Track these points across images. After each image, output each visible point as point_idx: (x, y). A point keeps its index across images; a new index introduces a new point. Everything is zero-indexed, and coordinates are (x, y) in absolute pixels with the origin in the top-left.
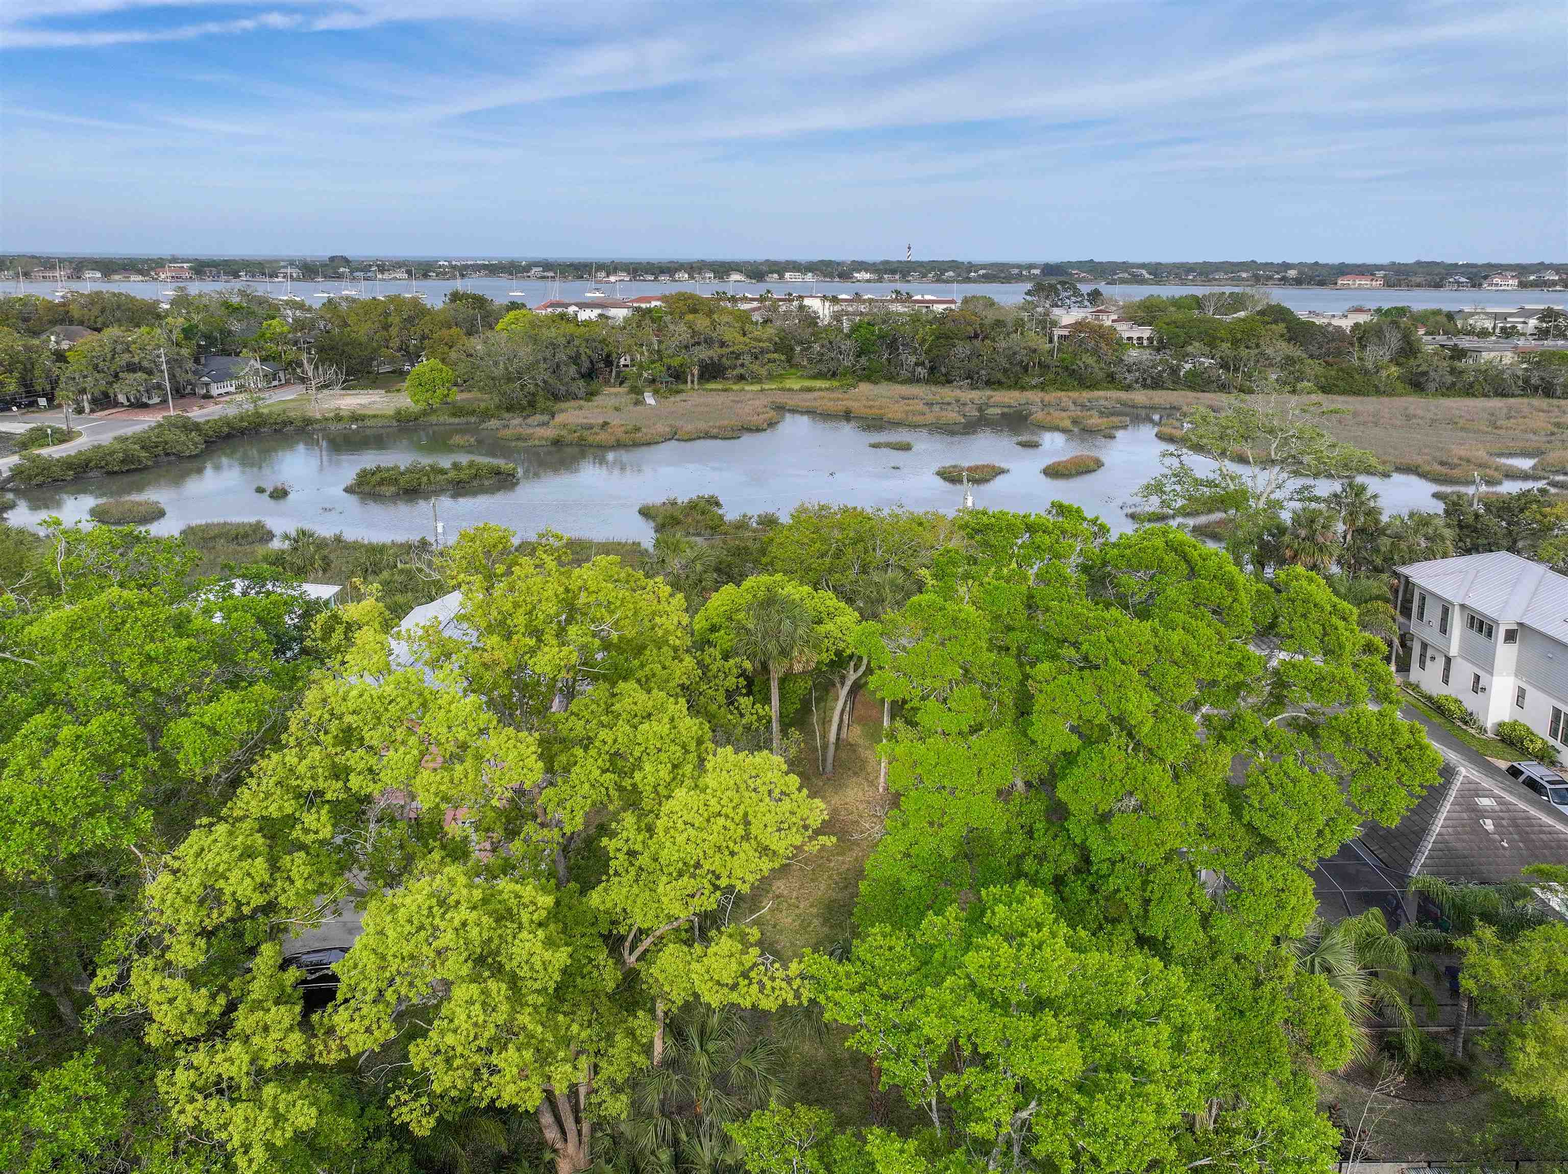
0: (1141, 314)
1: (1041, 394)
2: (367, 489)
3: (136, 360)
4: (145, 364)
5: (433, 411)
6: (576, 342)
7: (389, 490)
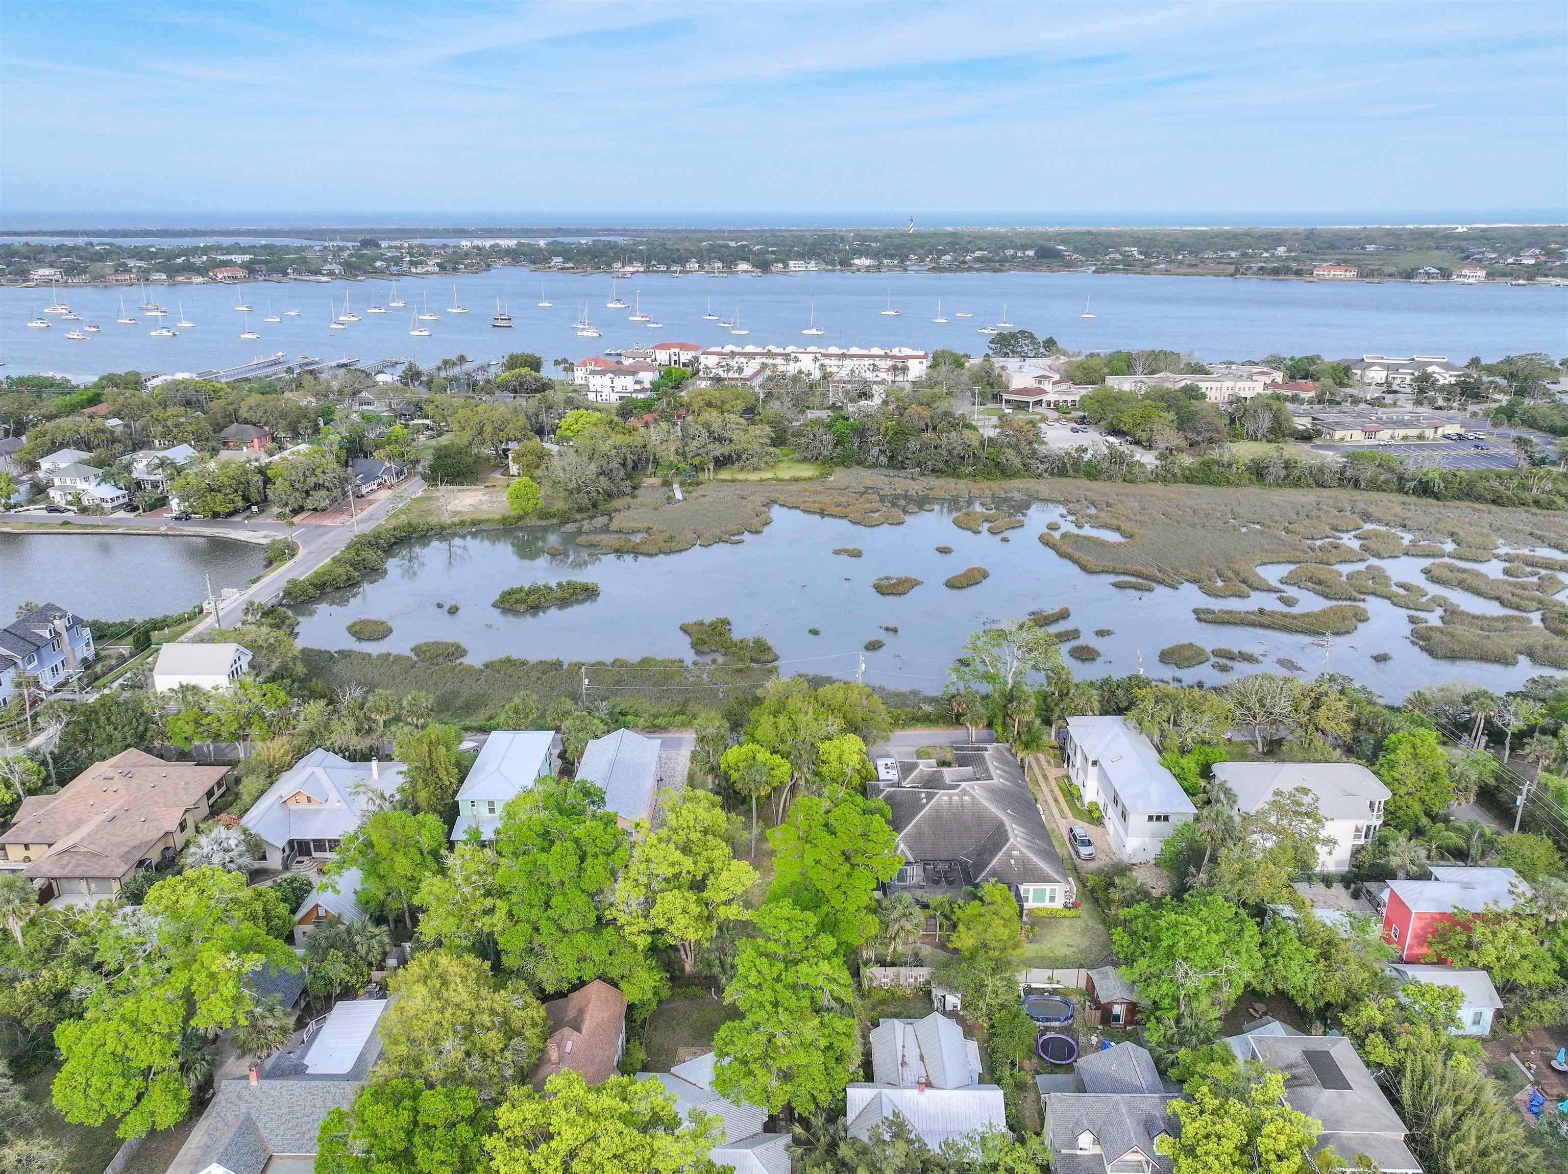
0: (1078, 373)
1: (971, 484)
2: (507, 606)
3: (321, 482)
4: (327, 484)
5: (526, 514)
6: (624, 450)
7: (522, 607)
